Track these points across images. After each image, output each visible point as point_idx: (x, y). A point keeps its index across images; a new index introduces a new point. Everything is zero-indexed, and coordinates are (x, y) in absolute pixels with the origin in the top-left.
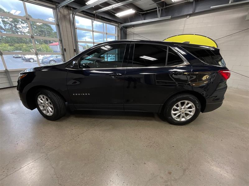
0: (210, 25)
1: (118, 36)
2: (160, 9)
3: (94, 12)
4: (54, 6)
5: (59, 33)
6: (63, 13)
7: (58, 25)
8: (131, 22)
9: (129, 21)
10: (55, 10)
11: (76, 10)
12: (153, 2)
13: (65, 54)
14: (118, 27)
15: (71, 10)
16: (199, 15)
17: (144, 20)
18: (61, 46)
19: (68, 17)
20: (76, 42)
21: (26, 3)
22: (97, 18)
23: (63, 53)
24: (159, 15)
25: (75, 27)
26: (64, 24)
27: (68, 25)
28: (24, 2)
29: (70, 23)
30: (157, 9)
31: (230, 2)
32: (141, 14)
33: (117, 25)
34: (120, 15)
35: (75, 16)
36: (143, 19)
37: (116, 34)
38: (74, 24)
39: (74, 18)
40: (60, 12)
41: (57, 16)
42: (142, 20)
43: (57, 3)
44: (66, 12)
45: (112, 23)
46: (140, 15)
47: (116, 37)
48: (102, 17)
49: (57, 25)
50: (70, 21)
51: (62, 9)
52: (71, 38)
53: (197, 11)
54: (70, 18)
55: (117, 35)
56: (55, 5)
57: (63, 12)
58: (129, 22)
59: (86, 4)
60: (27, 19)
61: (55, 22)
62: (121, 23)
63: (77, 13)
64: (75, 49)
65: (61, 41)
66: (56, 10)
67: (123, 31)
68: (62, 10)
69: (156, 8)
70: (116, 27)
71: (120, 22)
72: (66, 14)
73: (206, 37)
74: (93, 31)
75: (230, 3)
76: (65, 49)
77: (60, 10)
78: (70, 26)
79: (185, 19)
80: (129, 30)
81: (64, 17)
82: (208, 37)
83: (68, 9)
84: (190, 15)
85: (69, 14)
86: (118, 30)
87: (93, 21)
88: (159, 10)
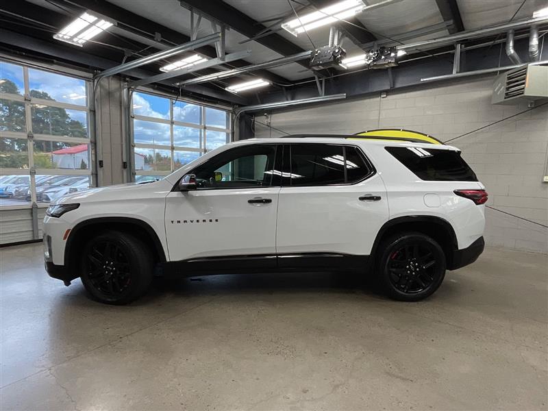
0: (430, 113)
1: (233, 133)
2: (323, 79)
3: (178, 84)
4: (91, 75)
5: (93, 128)
6: (107, 88)
7: (93, 112)
8: (263, 103)
9: (259, 101)
10: (92, 83)
11: (137, 82)
12: (305, 68)
13: (100, 172)
14: (233, 113)
15: (125, 81)
16: (406, 92)
17: (292, 100)
18: (94, 156)
19: (118, 94)
20: (130, 146)
21: (29, 69)
22: (182, 95)
23: (97, 171)
24: (321, 90)
25: (131, 115)
26: (106, 109)
27: (115, 112)
28: (26, 68)
29: (121, 106)
30: (317, 80)
31: (454, 72)
32: (284, 89)
33: (231, 109)
34: (236, 88)
35: (134, 93)
36: (289, 99)
37: (228, 128)
38: (129, 108)
39: (130, 97)
40: (102, 86)
41: (94, 93)
42: (287, 100)
43: (97, 69)
44: (114, 85)
45: (217, 106)
46: (282, 90)
47: (228, 135)
48: (194, 93)
49: (91, 111)
50: (121, 103)
51: (106, 80)
52: (119, 136)
53: (398, 85)
54: (121, 96)
55: (230, 131)
56: (93, 73)
57: (107, 85)
58: (258, 104)
59: (161, 69)
60: (25, 100)
61: (87, 104)
62: (241, 106)
63: (139, 88)
64: (124, 161)
65: (95, 144)
66: (94, 82)
67: (246, 123)
68: (105, 82)
69: (314, 78)
70: (228, 114)
71: (237, 104)
72: (113, 89)
73: (426, 135)
74: (172, 123)
75: (455, 74)
76: (101, 162)
77: (102, 82)
78: (119, 113)
79: (378, 99)
80: (261, 121)
81: (109, 94)
82: (429, 137)
83: (120, 80)
84: (388, 92)
85: (121, 89)
86: (232, 119)
87: (174, 101)
88: (321, 82)
